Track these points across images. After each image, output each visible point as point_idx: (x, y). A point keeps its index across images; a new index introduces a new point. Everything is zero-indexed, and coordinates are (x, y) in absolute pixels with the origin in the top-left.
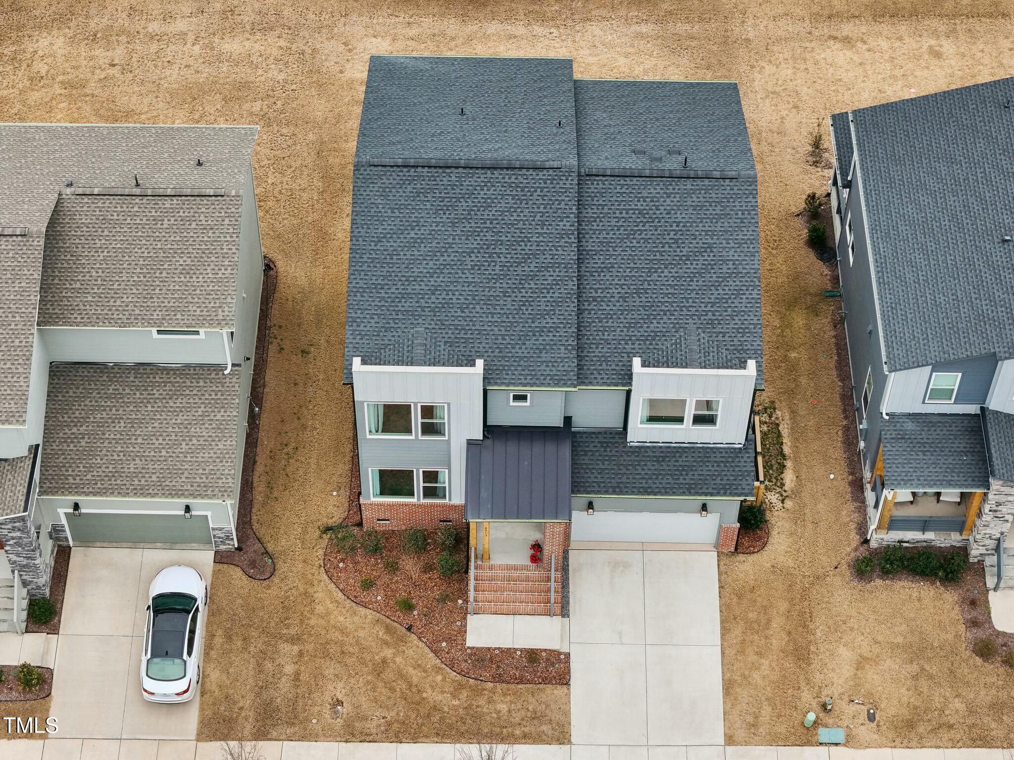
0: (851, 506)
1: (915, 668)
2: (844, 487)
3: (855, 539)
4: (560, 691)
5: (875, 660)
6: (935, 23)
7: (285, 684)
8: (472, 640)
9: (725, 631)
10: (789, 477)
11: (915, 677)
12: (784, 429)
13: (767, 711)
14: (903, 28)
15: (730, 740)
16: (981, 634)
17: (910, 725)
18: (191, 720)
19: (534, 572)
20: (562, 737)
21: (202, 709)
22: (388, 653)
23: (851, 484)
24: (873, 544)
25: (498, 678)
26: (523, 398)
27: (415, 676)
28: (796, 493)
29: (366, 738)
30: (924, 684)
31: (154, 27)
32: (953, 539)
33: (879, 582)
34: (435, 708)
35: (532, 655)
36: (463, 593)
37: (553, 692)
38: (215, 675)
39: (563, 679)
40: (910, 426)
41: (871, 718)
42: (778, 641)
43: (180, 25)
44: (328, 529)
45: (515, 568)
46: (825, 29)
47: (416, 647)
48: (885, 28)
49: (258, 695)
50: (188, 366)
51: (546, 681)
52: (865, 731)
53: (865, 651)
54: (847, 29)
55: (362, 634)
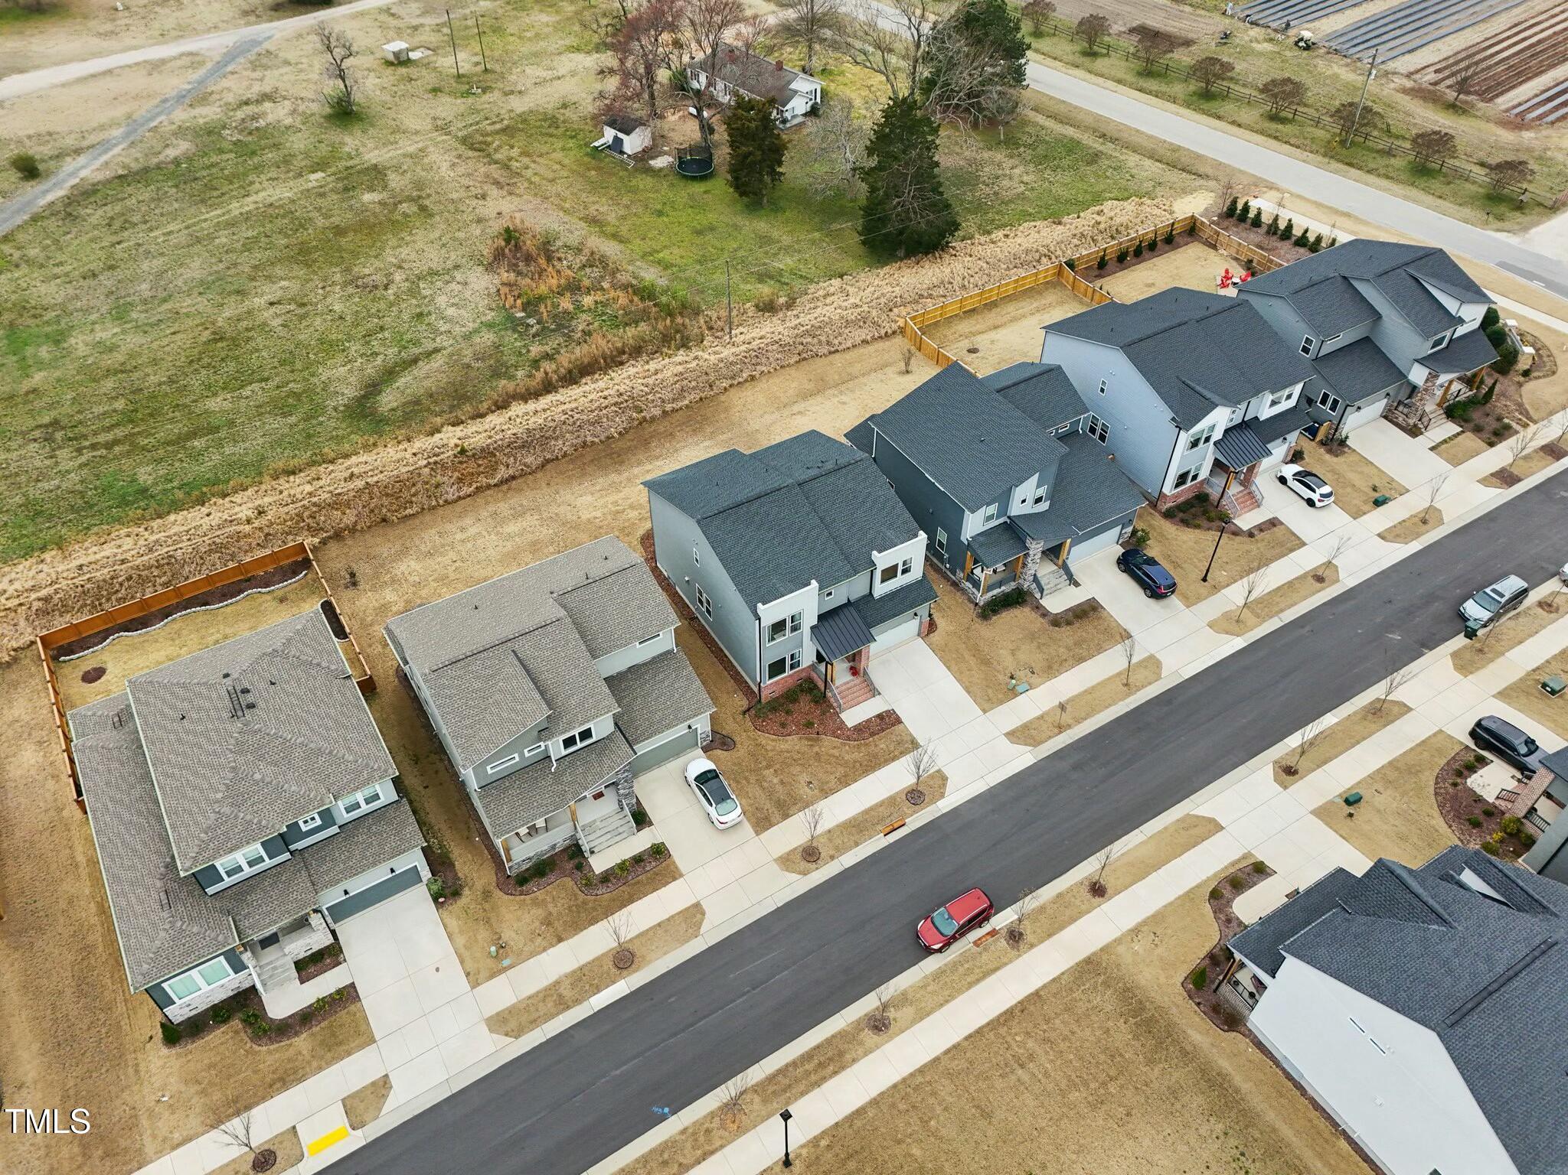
0: (959, 594)
1: (1035, 643)
2: (949, 588)
3: (972, 606)
5: (1018, 648)
6: (830, 392)
8: (850, 724)
9: (948, 668)
11: (1039, 647)
13: (991, 692)
14: (819, 398)
15: (985, 711)
16: (1049, 618)
17: (1050, 667)
18: (748, 828)
19: (857, 680)
20: (915, 745)
21: (749, 821)
22: (816, 749)
23: (952, 585)
24: (982, 603)
25: (873, 734)
26: (830, 594)
27: (836, 752)
29: (833, 791)
30: (1043, 648)
31: (459, 536)
32: (1013, 585)
33: (994, 618)
34: (855, 762)
35: (880, 717)
36: (831, 706)
37: (899, 728)
38: (744, 802)
39: (898, 721)
40: (981, 539)
41: (1033, 673)
42: (972, 662)
43: (472, 531)
44: (744, 713)
45: (848, 683)
46: (786, 412)
47: (828, 741)
48: (811, 401)
49: (771, 799)
50: (654, 658)
51: (893, 725)
52: (1034, 679)
53: (1011, 647)
54: (796, 408)
55: (797, 748)
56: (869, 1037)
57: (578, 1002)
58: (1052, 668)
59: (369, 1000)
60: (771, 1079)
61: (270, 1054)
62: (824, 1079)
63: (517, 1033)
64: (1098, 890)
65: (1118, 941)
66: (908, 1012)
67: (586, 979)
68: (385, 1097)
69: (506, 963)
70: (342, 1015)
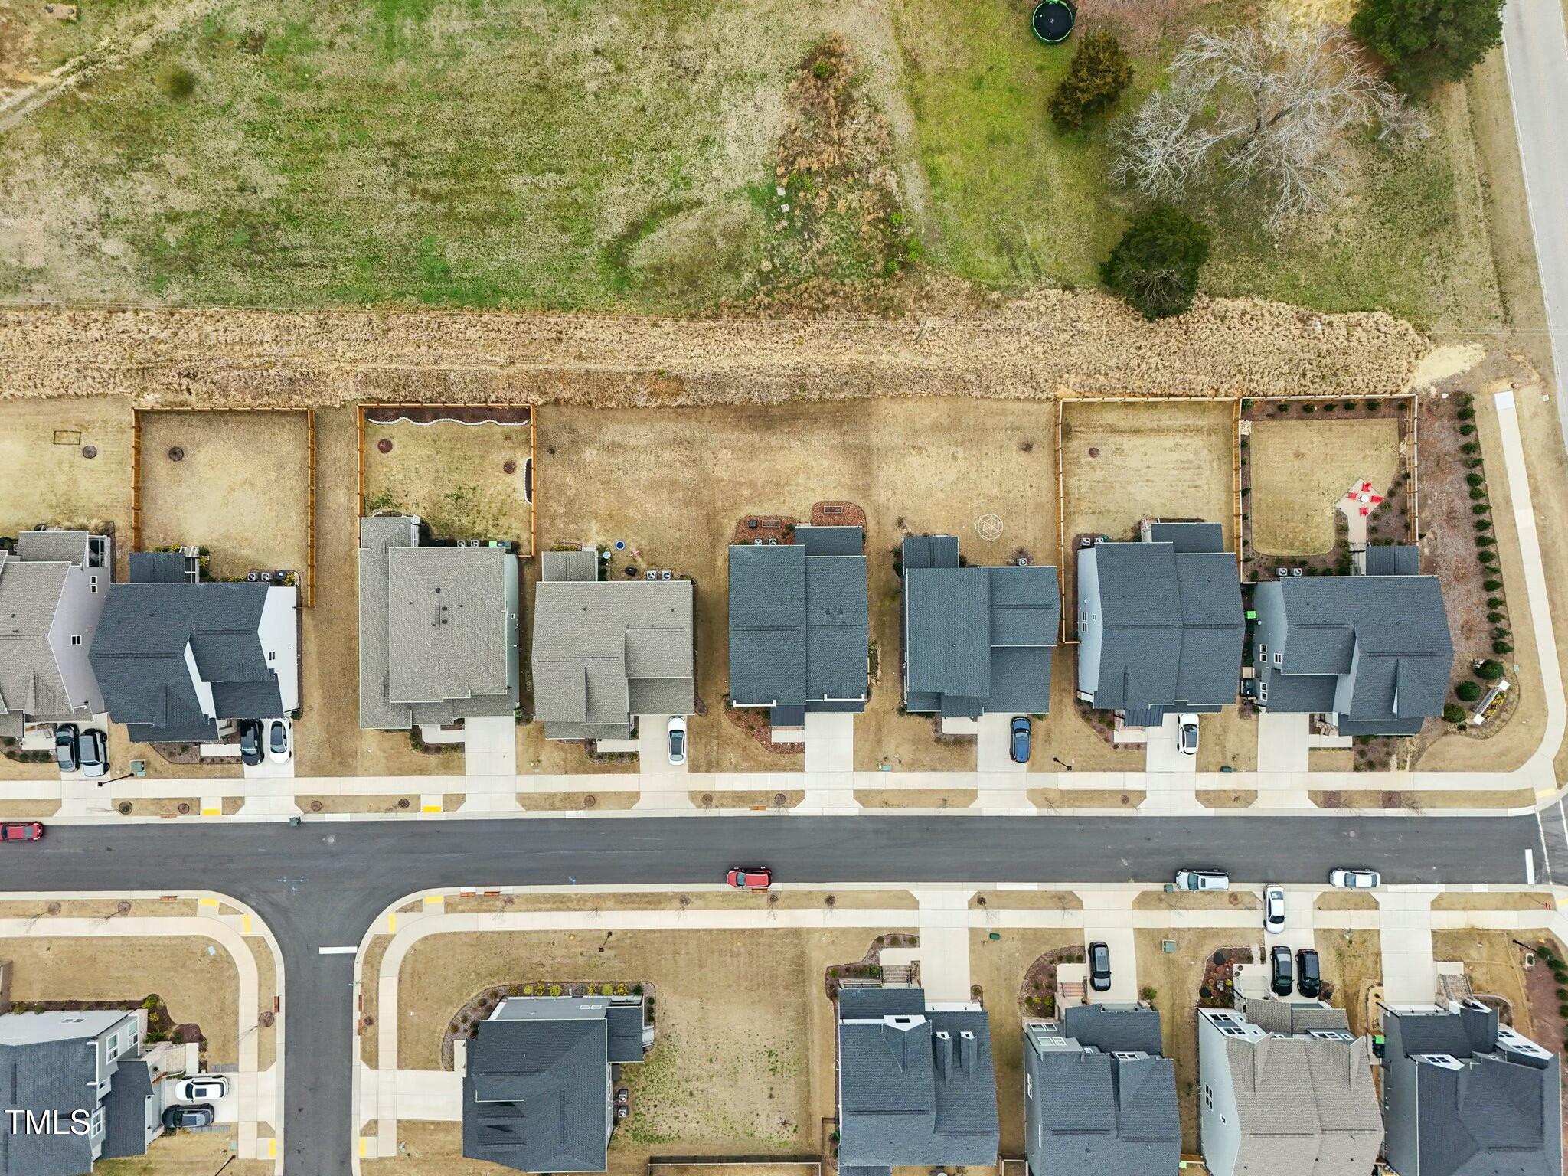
0: (900, 685)
1: (915, 747)
2: (898, 677)
3: (900, 699)
4: (802, 755)
5: (904, 744)
7: (714, 754)
8: (774, 740)
9: (855, 733)
10: (879, 672)
11: (915, 750)
12: (879, 652)
13: (867, 760)
15: (855, 770)
16: (938, 735)
18: (686, 769)
20: (802, 770)
21: (689, 766)
22: (747, 743)
25: (782, 752)
27: (756, 751)
28: (881, 679)
29: (741, 770)
30: (918, 752)
33: (905, 717)
34: (762, 761)
35: (793, 744)
36: (770, 729)
37: (800, 755)
38: (691, 751)
39: (803, 751)
41: (900, 763)
42: (872, 736)
44: (724, 696)
47: (756, 743)
49: (707, 757)
50: (673, 679)
51: (797, 751)
52: (898, 767)
53: (900, 740)
55: (738, 736)
56: (676, 903)
57: (560, 809)
58: (912, 766)
59: (469, 754)
60: (624, 895)
61: (418, 756)
62: (646, 909)
63: (528, 808)
64: (830, 900)
65: (816, 930)
66: (700, 903)
67: (569, 799)
68: (461, 804)
69: (537, 770)
70: (455, 755)
